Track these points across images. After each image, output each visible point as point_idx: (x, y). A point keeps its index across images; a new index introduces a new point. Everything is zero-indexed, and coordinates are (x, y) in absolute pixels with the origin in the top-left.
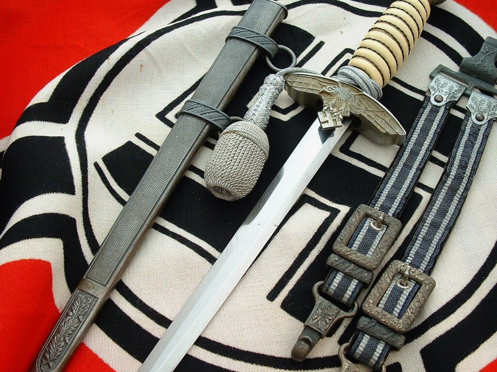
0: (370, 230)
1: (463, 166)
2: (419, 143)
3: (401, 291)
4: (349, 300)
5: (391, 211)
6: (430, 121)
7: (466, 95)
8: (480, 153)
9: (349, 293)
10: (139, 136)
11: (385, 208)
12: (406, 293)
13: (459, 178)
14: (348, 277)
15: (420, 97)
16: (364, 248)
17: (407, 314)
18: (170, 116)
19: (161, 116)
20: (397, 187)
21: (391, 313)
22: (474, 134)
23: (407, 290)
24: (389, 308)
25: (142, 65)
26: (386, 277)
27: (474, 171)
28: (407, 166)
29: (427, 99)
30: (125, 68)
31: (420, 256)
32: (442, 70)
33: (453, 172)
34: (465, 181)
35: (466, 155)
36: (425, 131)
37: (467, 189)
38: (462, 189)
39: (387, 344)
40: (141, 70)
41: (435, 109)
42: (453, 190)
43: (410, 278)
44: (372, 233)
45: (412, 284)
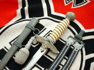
1: (70, 61)
2: (62, 54)
6: (65, 49)
7: (75, 43)
8: (75, 58)
10: (5, 47)
13: (69, 64)
15: (65, 43)
18: (12, 43)
19: (10, 43)
20: (55, 65)
22: (74, 53)
27: (73, 62)
28: (58, 60)
29: (66, 43)
32: (70, 37)
33: (68, 63)
34: (70, 64)
35: (72, 59)
36: (64, 52)
37: (70, 66)
38: (69, 66)
41: (67, 46)
42: (67, 67)
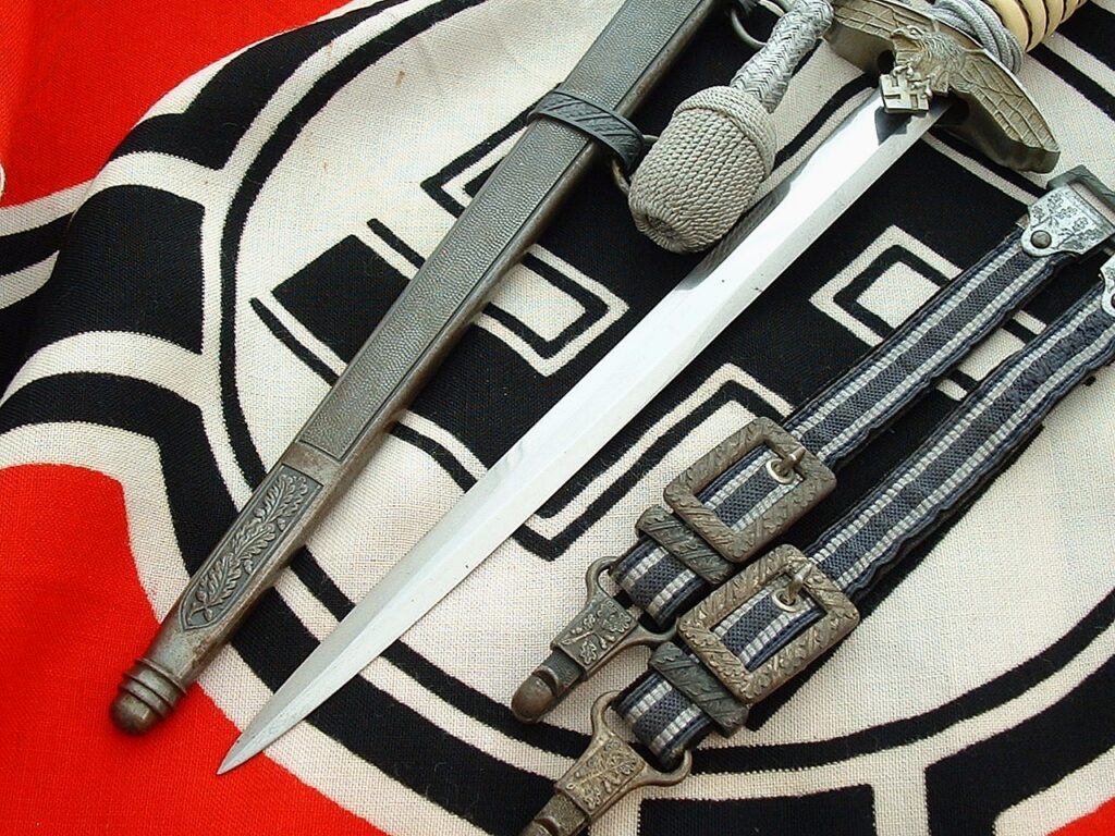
0: (761, 475)
1: (1025, 387)
2: (954, 323)
3: (775, 614)
4: (663, 609)
5: (827, 450)
9: (667, 594)
10: (375, 226)
11: (813, 441)
12: (785, 620)
14: (677, 562)
16: (732, 511)
17: (770, 666)
18: (454, 188)
19: (433, 187)
21: (736, 653)
23: (789, 615)
24: (735, 643)
25: (402, 74)
26: (752, 575)
28: (904, 365)
30: (364, 73)
31: (847, 555)
33: (995, 393)
39: (704, 714)
40: (399, 82)
43: (804, 592)
44: (762, 485)
45: (806, 606)
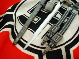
0: (55, 27)
1: (70, 20)
2: (65, 16)
5: (59, 25)
6: (67, 13)
7: (73, 10)
8: (73, 18)
13: (69, 22)
14: (51, 34)
16: (54, 30)
20: (60, 22)
22: (73, 16)
23: (59, 37)
24: (55, 39)
26: (56, 34)
27: (72, 21)
28: (62, 19)
31: (61, 32)
34: (70, 22)
36: (66, 14)
37: (70, 23)
39: (54, 44)
41: (68, 11)
43: (59, 35)
44: (55, 28)
